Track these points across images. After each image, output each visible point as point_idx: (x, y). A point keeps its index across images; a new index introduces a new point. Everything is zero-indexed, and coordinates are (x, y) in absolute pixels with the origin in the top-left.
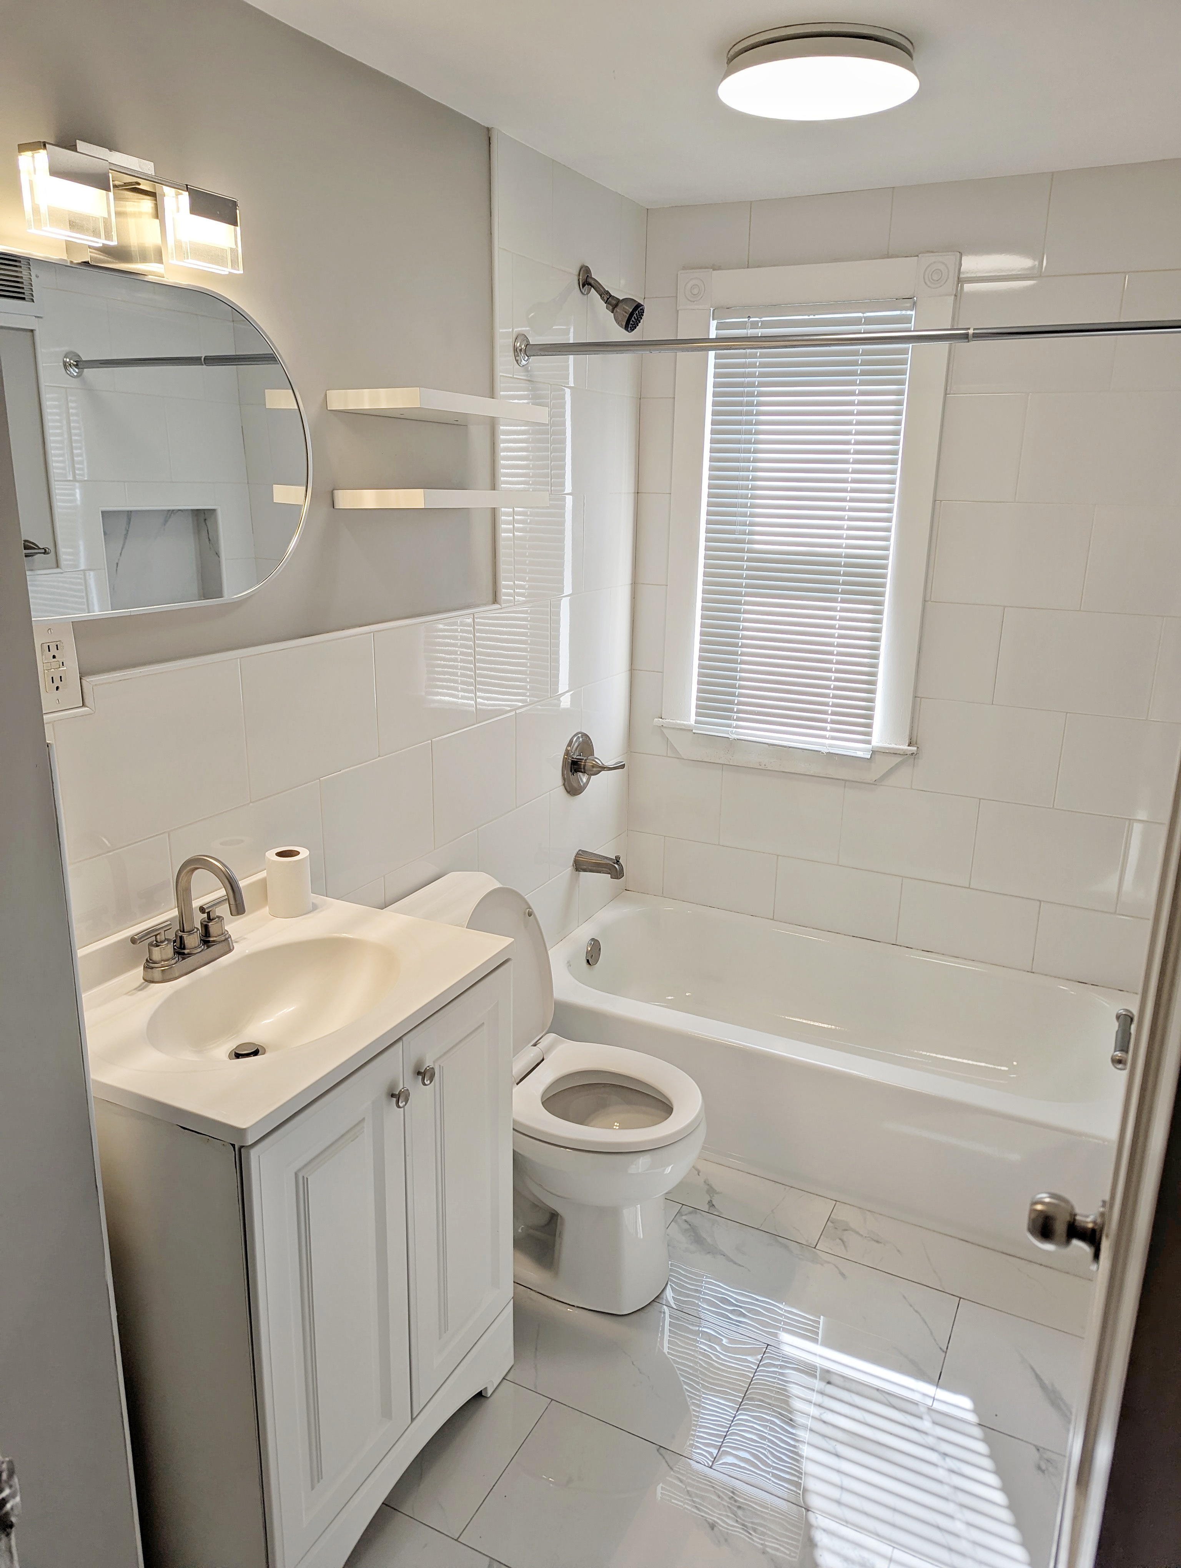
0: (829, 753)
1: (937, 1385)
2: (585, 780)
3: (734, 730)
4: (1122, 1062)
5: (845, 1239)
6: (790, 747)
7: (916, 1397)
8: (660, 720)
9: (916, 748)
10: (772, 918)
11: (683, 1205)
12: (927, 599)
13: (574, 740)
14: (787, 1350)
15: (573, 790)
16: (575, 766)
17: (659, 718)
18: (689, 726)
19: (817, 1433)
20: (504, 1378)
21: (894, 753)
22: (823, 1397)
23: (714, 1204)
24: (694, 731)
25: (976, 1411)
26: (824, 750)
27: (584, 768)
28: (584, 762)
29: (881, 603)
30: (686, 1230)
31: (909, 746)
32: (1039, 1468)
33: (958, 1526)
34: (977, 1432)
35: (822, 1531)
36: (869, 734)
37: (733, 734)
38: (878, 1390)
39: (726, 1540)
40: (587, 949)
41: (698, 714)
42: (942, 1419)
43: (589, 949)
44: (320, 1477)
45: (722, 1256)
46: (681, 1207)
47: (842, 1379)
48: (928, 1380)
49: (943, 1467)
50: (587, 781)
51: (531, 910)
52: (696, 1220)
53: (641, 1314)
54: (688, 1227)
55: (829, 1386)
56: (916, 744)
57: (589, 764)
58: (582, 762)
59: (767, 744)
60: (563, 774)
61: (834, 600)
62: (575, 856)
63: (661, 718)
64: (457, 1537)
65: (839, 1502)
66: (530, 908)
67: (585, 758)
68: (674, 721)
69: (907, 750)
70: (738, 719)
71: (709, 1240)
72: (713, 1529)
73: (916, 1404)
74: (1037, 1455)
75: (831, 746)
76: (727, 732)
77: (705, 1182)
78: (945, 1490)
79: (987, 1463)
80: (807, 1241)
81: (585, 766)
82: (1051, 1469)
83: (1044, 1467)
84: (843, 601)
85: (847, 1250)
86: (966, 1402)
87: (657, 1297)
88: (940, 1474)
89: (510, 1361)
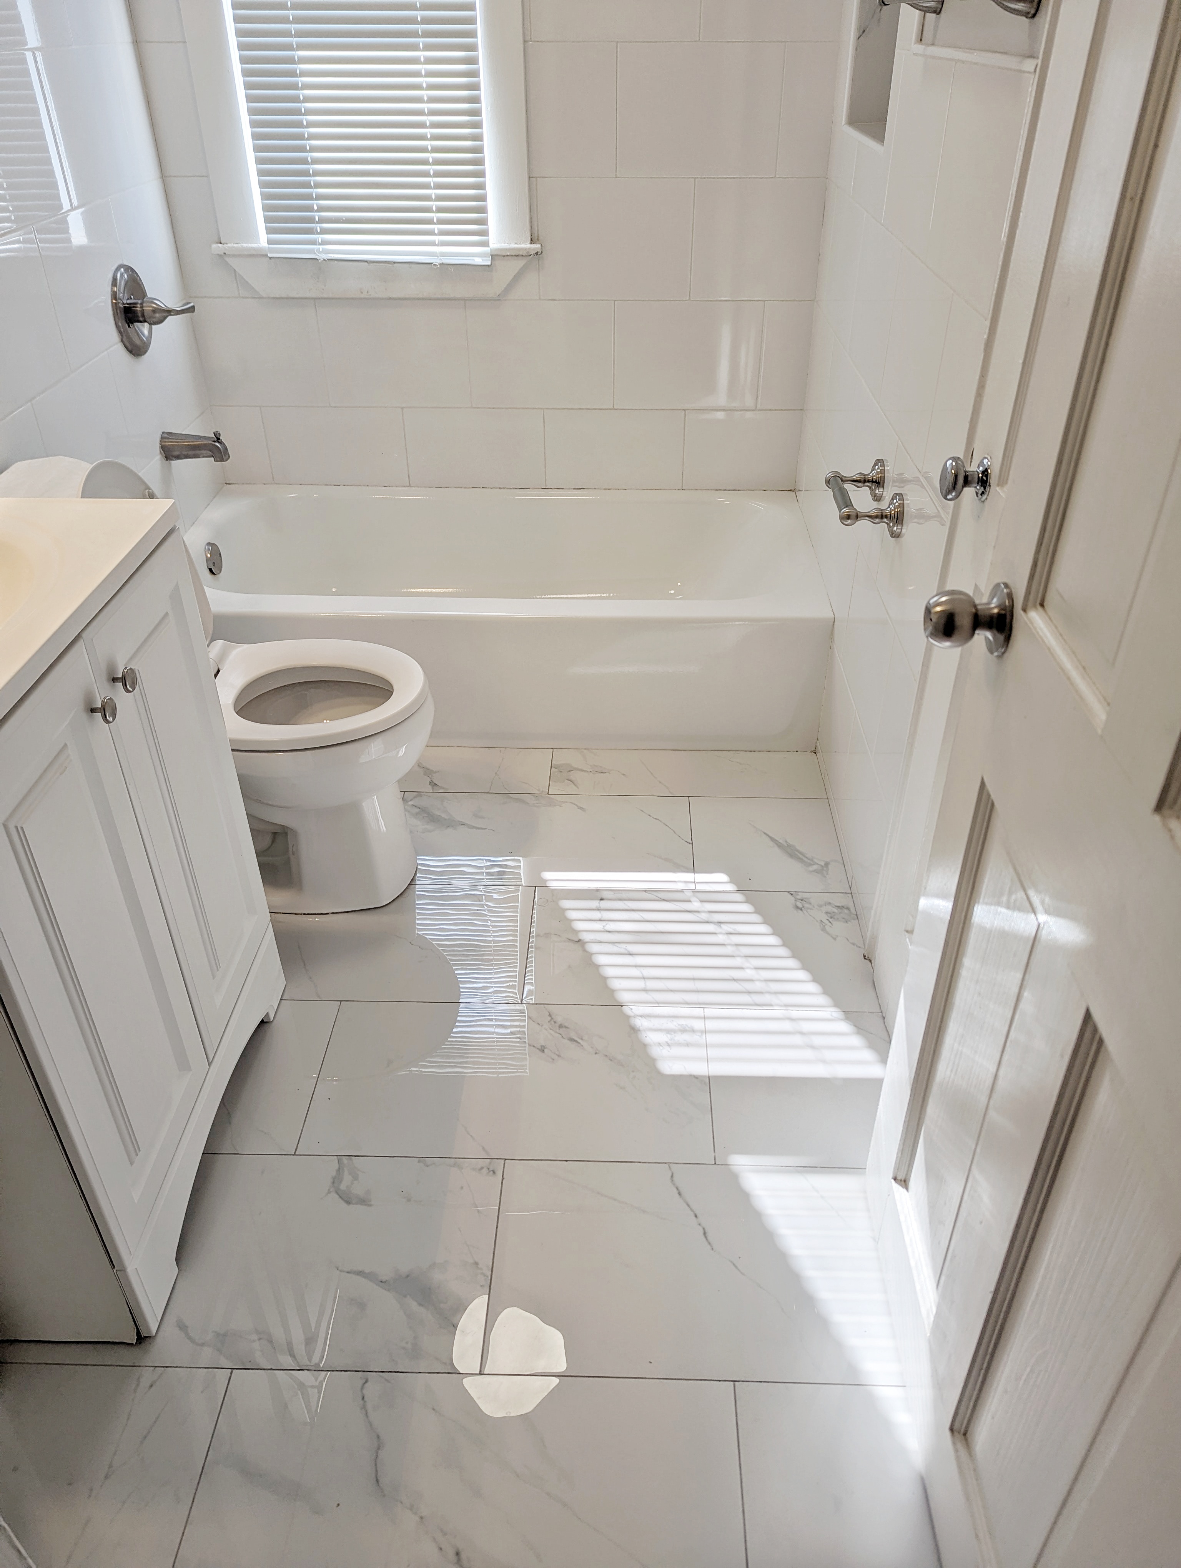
0: (443, 264)
1: (694, 872)
2: (146, 332)
3: (321, 247)
4: (851, 517)
5: (573, 779)
6: (394, 263)
7: (680, 886)
8: (220, 245)
9: (540, 245)
10: (408, 485)
11: (405, 792)
12: (528, 38)
13: (118, 278)
14: (554, 885)
15: (136, 349)
16: (130, 315)
17: (217, 243)
18: (261, 249)
19: (606, 942)
20: (281, 1000)
21: (517, 255)
22: (600, 912)
23: (436, 783)
24: (269, 255)
25: (732, 881)
26: (436, 261)
27: (143, 316)
28: (140, 307)
29: (473, 48)
30: (417, 814)
31: (531, 243)
32: (797, 907)
33: (749, 973)
34: (739, 897)
35: (640, 1018)
36: (485, 233)
37: (322, 252)
38: (645, 891)
39: (559, 1056)
40: (207, 556)
41: (269, 231)
42: (708, 897)
43: (209, 556)
44: (137, 1150)
45: (463, 826)
46: (404, 795)
47: (612, 893)
48: (687, 870)
49: (721, 933)
50: (149, 332)
51: (150, 490)
52: (423, 802)
53: (400, 899)
54: (417, 810)
55: (602, 901)
56: (538, 240)
57: (148, 308)
58: (136, 307)
59: (366, 261)
60: (117, 326)
61: (414, 47)
62: (161, 441)
63: (221, 243)
64: (294, 1152)
65: (645, 990)
66: (149, 488)
67: (139, 302)
68: (239, 245)
69: (529, 249)
70: (324, 231)
71: (444, 815)
72: (543, 1051)
73: (682, 891)
74: (792, 898)
75: (443, 254)
76: (312, 251)
77: (419, 766)
78: (729, 950)
79: (756, 918)
80: (539, 790)
81: (143, 312)
82: (806, 905)
83: (800, 905)
84: (428, 47)
85: (577, 787)
86: (722, 877)
87: (412, 880)
88: (721, 939)
89: (282, 982)
